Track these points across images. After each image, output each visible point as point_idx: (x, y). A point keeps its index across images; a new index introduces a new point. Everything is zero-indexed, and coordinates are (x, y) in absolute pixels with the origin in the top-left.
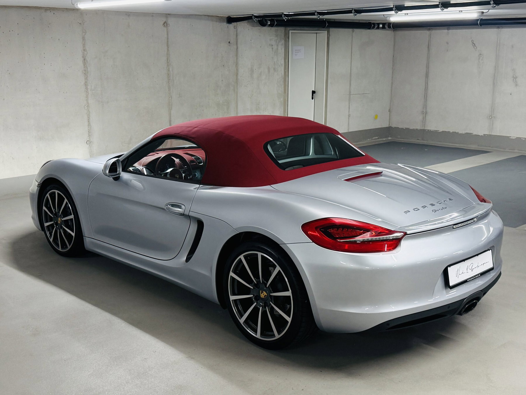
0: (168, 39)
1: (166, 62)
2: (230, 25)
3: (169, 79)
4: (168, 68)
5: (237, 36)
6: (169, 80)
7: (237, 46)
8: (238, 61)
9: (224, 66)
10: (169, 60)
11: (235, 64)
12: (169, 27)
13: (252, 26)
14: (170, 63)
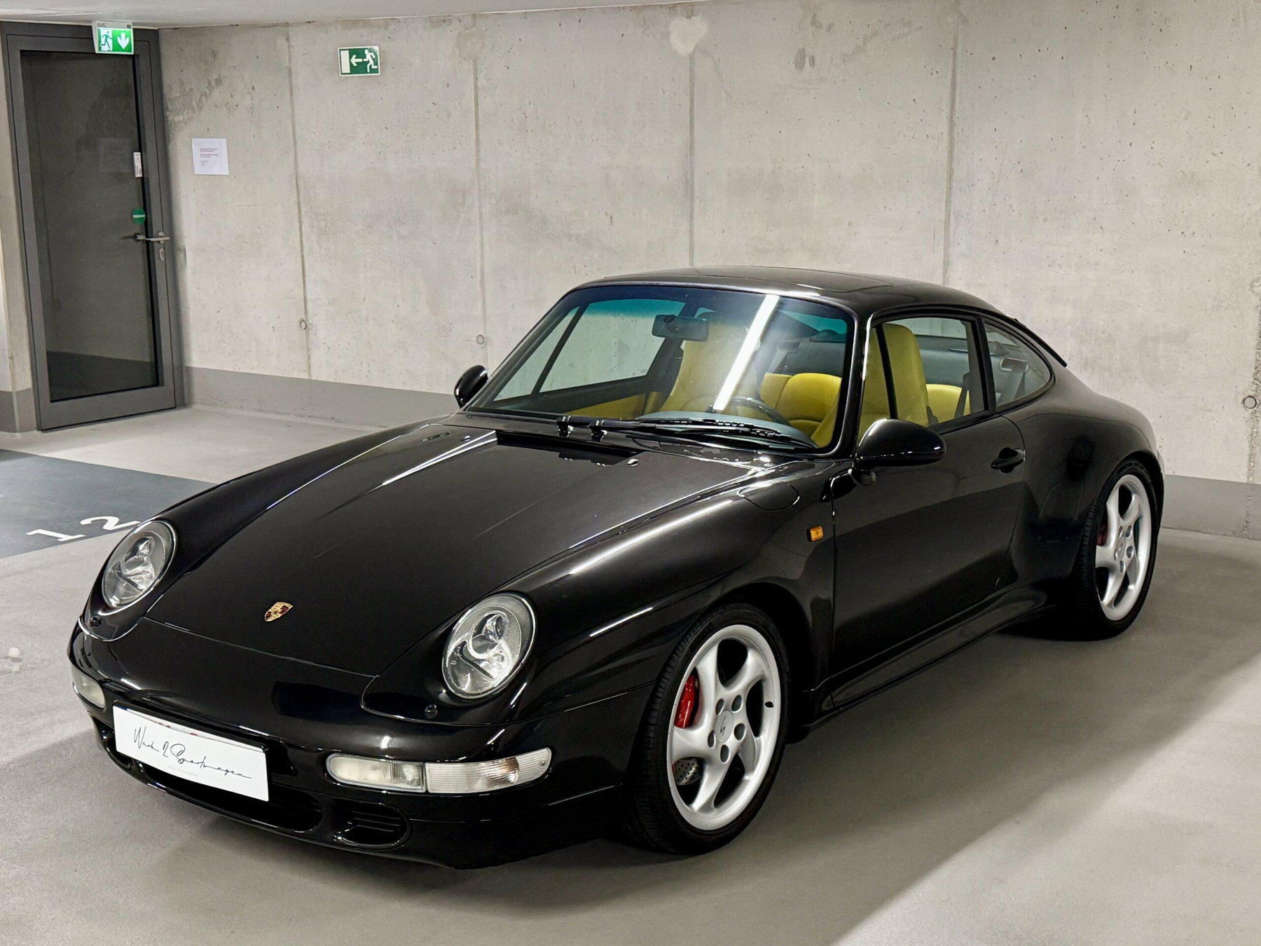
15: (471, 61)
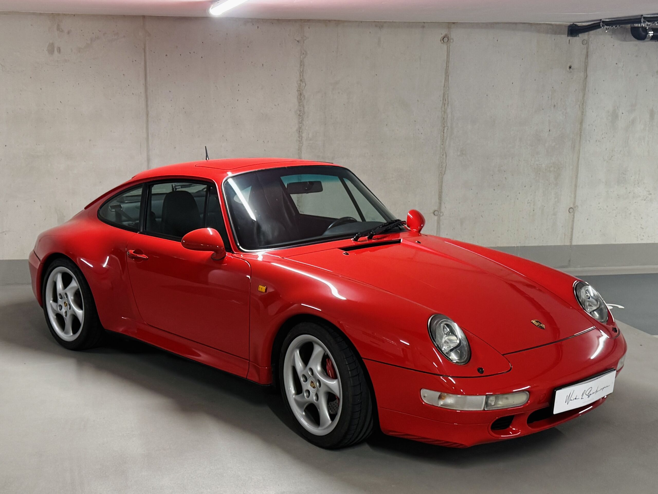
0: (448, 62)
1: (442, 99)
2: (575, 38)
4: (443, 109)
5: (587, 56)
6: (444, 127)
7: (586, 74)
8: (585, 98)
9: (555, 106)
10: (446, 96)
11: (579, 103)
12: (451, 44)
13: (622, 40)
14: (448, 101)
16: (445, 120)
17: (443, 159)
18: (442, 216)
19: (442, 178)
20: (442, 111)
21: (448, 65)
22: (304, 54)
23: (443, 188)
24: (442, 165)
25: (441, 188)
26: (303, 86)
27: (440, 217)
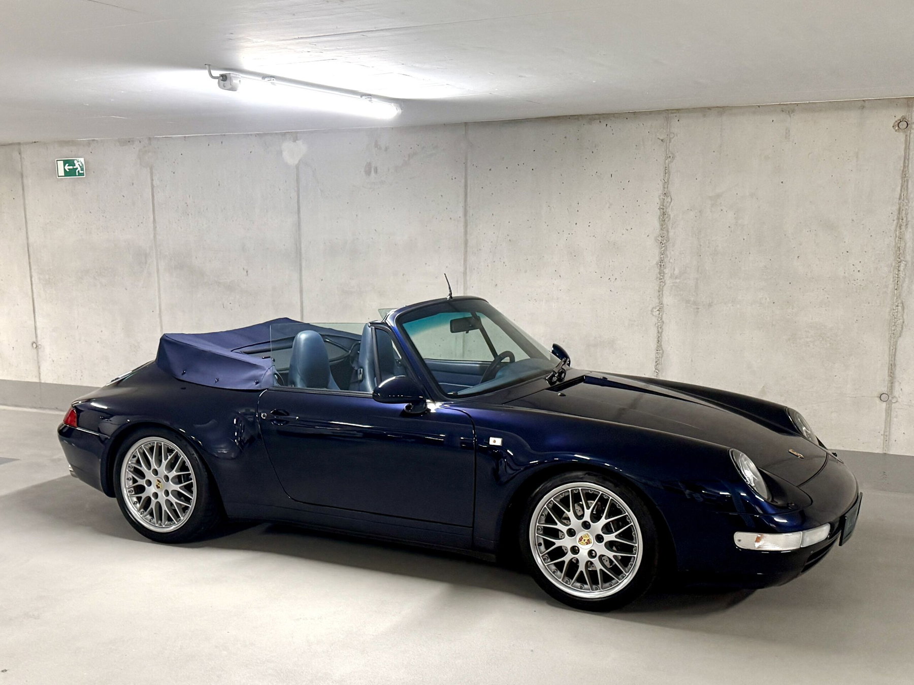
1: (895, 218)
3: (899, 260)
4: (897, 233)
6: (900, 262)
10: (904, 212)
12: (912, 131)
15: (148, 168)
16: (901, 251)
17: (897, 312)
18: (895, 403)
19: (896, 343)
20: (896, 235)
21: (907, 165)
22: (670, 157)
23: (897, 358)
24: (895, 323)
25: (893, 358)
26: (667, 202)
27: (892, 404)
